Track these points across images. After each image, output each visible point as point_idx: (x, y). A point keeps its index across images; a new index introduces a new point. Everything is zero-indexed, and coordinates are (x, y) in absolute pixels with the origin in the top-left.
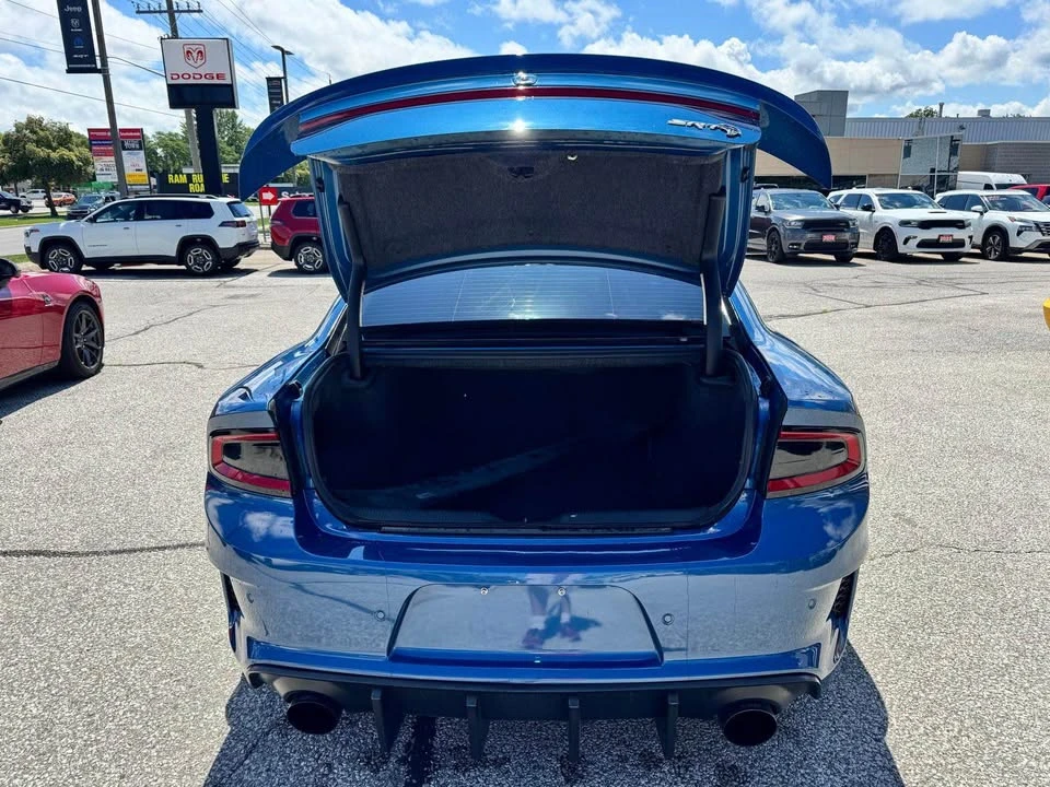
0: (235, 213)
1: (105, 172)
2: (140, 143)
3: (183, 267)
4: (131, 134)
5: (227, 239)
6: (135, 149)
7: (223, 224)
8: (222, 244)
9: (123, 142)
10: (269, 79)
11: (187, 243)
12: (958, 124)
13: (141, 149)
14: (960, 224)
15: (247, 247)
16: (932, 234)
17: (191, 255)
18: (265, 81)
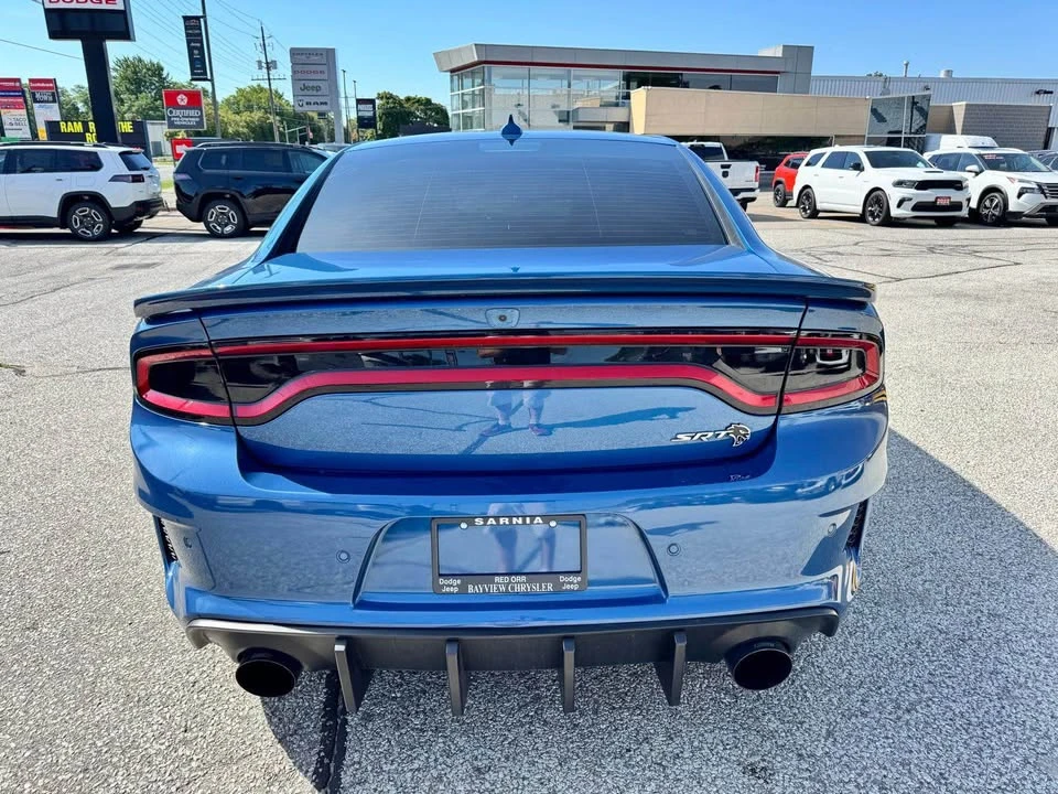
0: (131, 165)
1: (14, 127)
2: (53, 94)
3: (68, 231)
4: (43, 85)
5: (122, 197)
6: (48, 102)
7: (115, 179)
8: (114, 203)
9: (34, 95)
10: (186, 18)
11: (70, 201)
12: (923, 85)
13: (54, 101)
14: (957, 185)
15: (148, 207)
16: (929, 195)
17: (77, 215)
18: (182, 21)
